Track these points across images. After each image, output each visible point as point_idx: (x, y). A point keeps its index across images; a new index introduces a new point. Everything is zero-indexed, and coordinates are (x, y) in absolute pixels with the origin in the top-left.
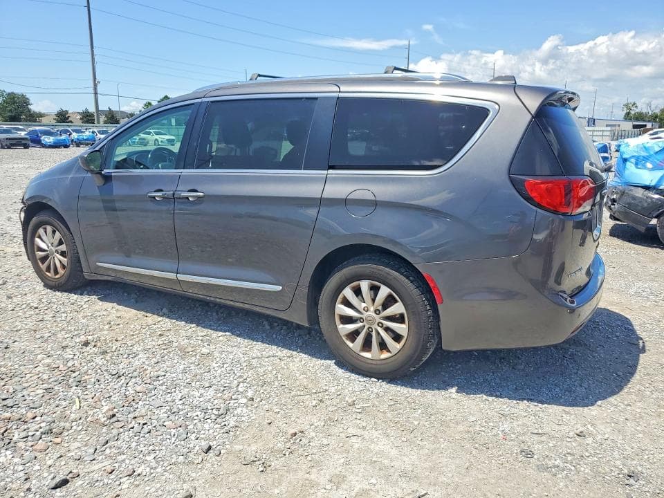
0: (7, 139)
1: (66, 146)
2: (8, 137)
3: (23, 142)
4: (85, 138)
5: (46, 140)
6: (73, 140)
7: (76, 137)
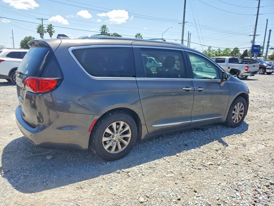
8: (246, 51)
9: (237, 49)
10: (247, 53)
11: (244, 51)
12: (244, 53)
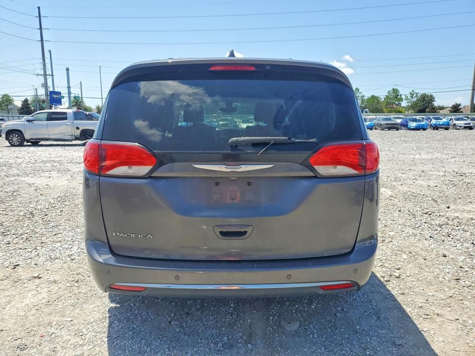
0: (386, 124)
1: (424, 129)
2: (388, 123)
3: (395, 126)
4: (441, 123)
5: (411, 125)
6: (431, 125)
7: (434, 123)
8: (26, 100)
9: (8, 96)
10: (29, 104)
11: (23, 102)
12: (22, 104)
